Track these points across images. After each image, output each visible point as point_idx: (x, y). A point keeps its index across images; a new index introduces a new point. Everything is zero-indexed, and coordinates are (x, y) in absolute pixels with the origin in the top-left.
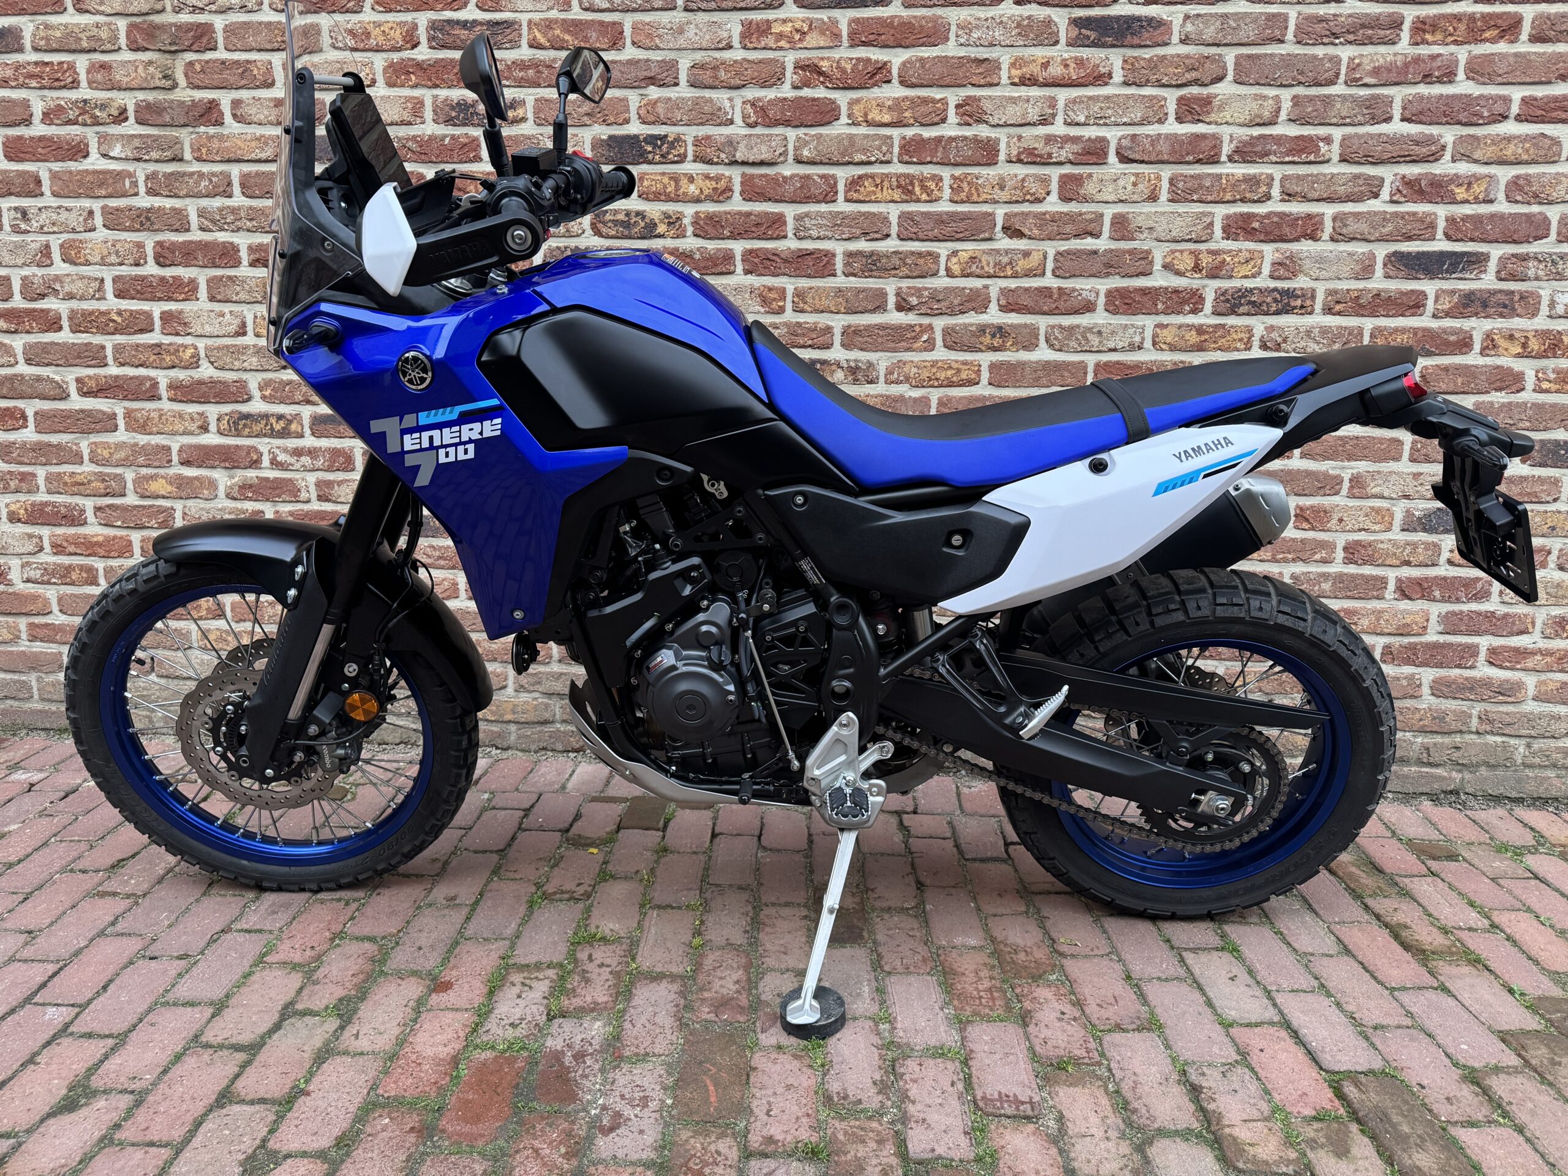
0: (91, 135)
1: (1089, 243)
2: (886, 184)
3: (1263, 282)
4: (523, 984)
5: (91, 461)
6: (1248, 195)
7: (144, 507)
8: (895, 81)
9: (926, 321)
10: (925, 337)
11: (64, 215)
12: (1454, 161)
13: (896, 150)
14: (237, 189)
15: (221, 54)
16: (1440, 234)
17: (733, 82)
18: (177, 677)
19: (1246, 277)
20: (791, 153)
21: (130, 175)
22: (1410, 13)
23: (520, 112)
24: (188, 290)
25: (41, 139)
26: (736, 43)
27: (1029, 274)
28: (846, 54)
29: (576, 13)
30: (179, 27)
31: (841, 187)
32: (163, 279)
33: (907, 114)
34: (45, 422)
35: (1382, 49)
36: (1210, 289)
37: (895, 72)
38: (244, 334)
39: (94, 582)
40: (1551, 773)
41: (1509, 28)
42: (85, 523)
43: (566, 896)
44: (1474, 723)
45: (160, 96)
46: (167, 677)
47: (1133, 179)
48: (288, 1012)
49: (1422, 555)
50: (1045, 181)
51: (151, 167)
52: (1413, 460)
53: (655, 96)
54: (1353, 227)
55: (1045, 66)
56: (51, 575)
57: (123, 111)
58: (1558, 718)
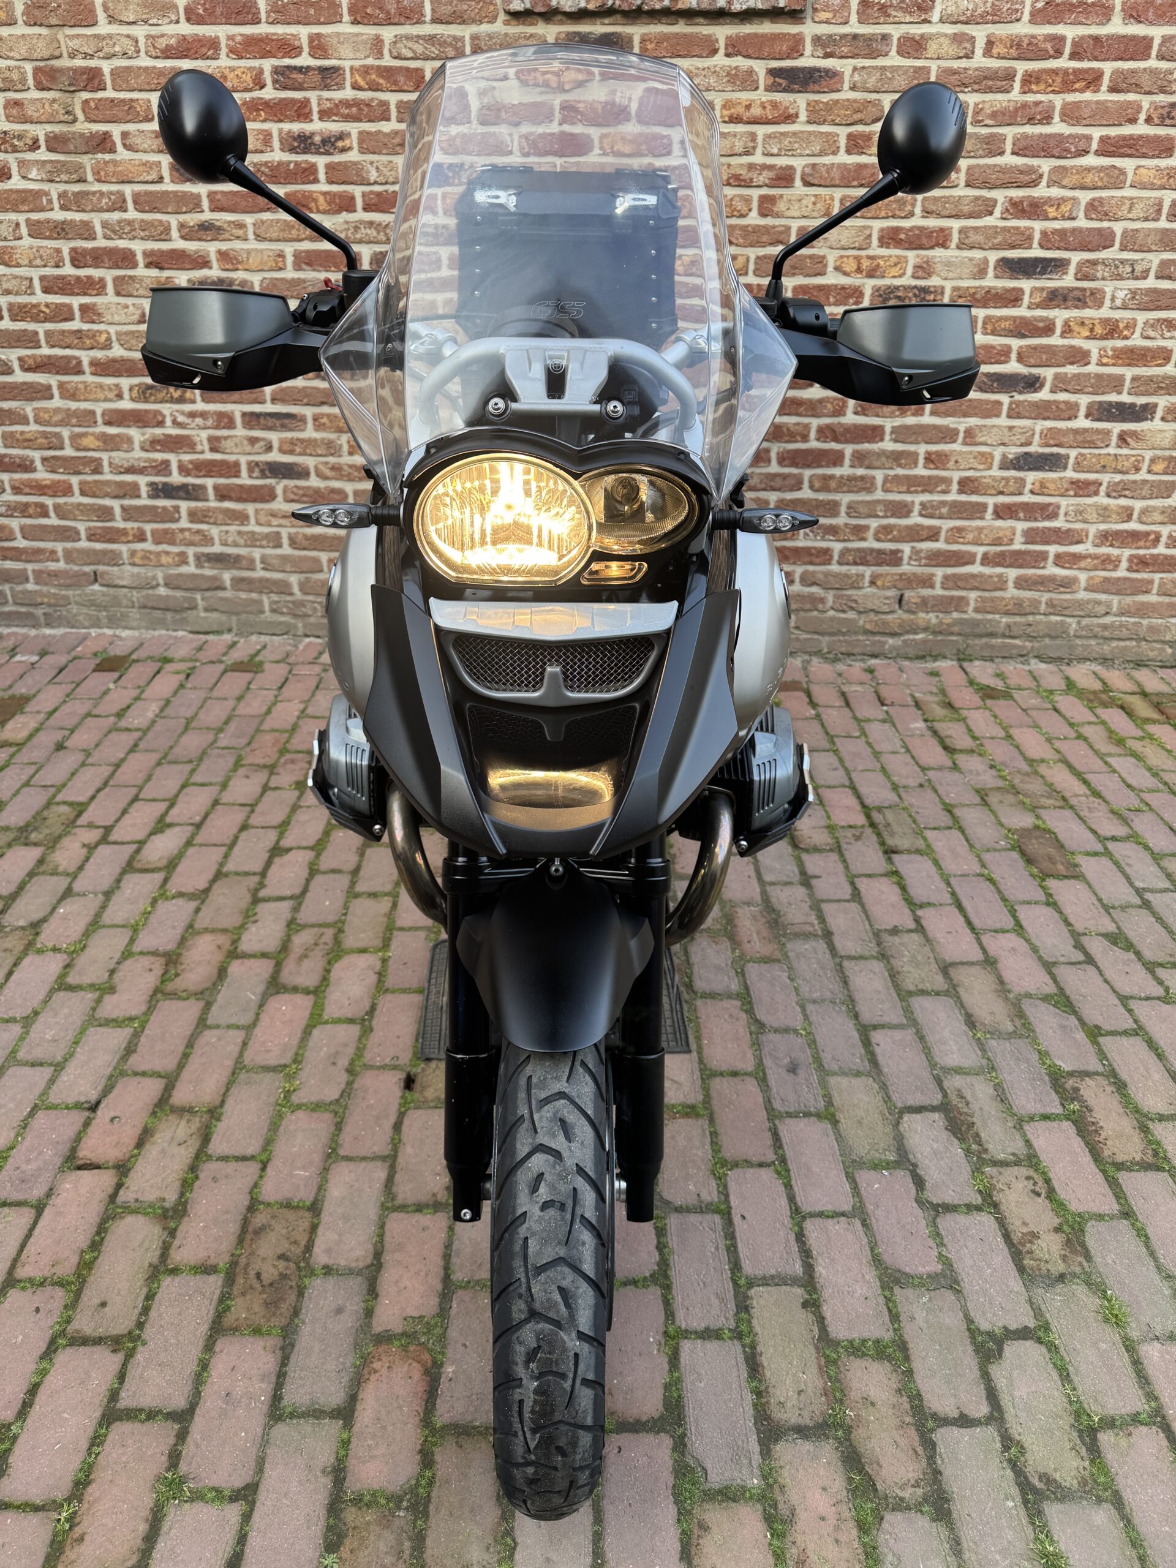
0: (11, 160)
3: (907, 281)
5: (36, 422)
6: (897, 213)
7: (79, 458)
8: (634, 119)
12: (1048, 186)
14: (130, 205)
15: (110, 93)
16: (1035, 244)
17: (512, 121)
18: (115, 586)
19: (894, 277)
21: (47, 194)
22: (1022, 67)
23: (347, 143)
24: (96, 287)
29: (387, 61)
30: (75, 70)
32: (78, 278)
33: (643, 147)
35: (999, 96)
36: (869, 286)
37: (633, 109)
38: (145, 322)
39: (45, 515)
40: (1093, 642)
41: (1093, 80)
42: (34, 470)
44: (1043, 608)
45: (64, 128)
46: (107, 586)
47: (812, 200)
49: (1012, 486)
50: (748, 200)
51: (62, 187)
52: (1009, 416)
53: (455, 133)
54: (974, 238)
55: (748, 107)
56: (13, 510)
57: (36, 141)
58: (1098, 603)
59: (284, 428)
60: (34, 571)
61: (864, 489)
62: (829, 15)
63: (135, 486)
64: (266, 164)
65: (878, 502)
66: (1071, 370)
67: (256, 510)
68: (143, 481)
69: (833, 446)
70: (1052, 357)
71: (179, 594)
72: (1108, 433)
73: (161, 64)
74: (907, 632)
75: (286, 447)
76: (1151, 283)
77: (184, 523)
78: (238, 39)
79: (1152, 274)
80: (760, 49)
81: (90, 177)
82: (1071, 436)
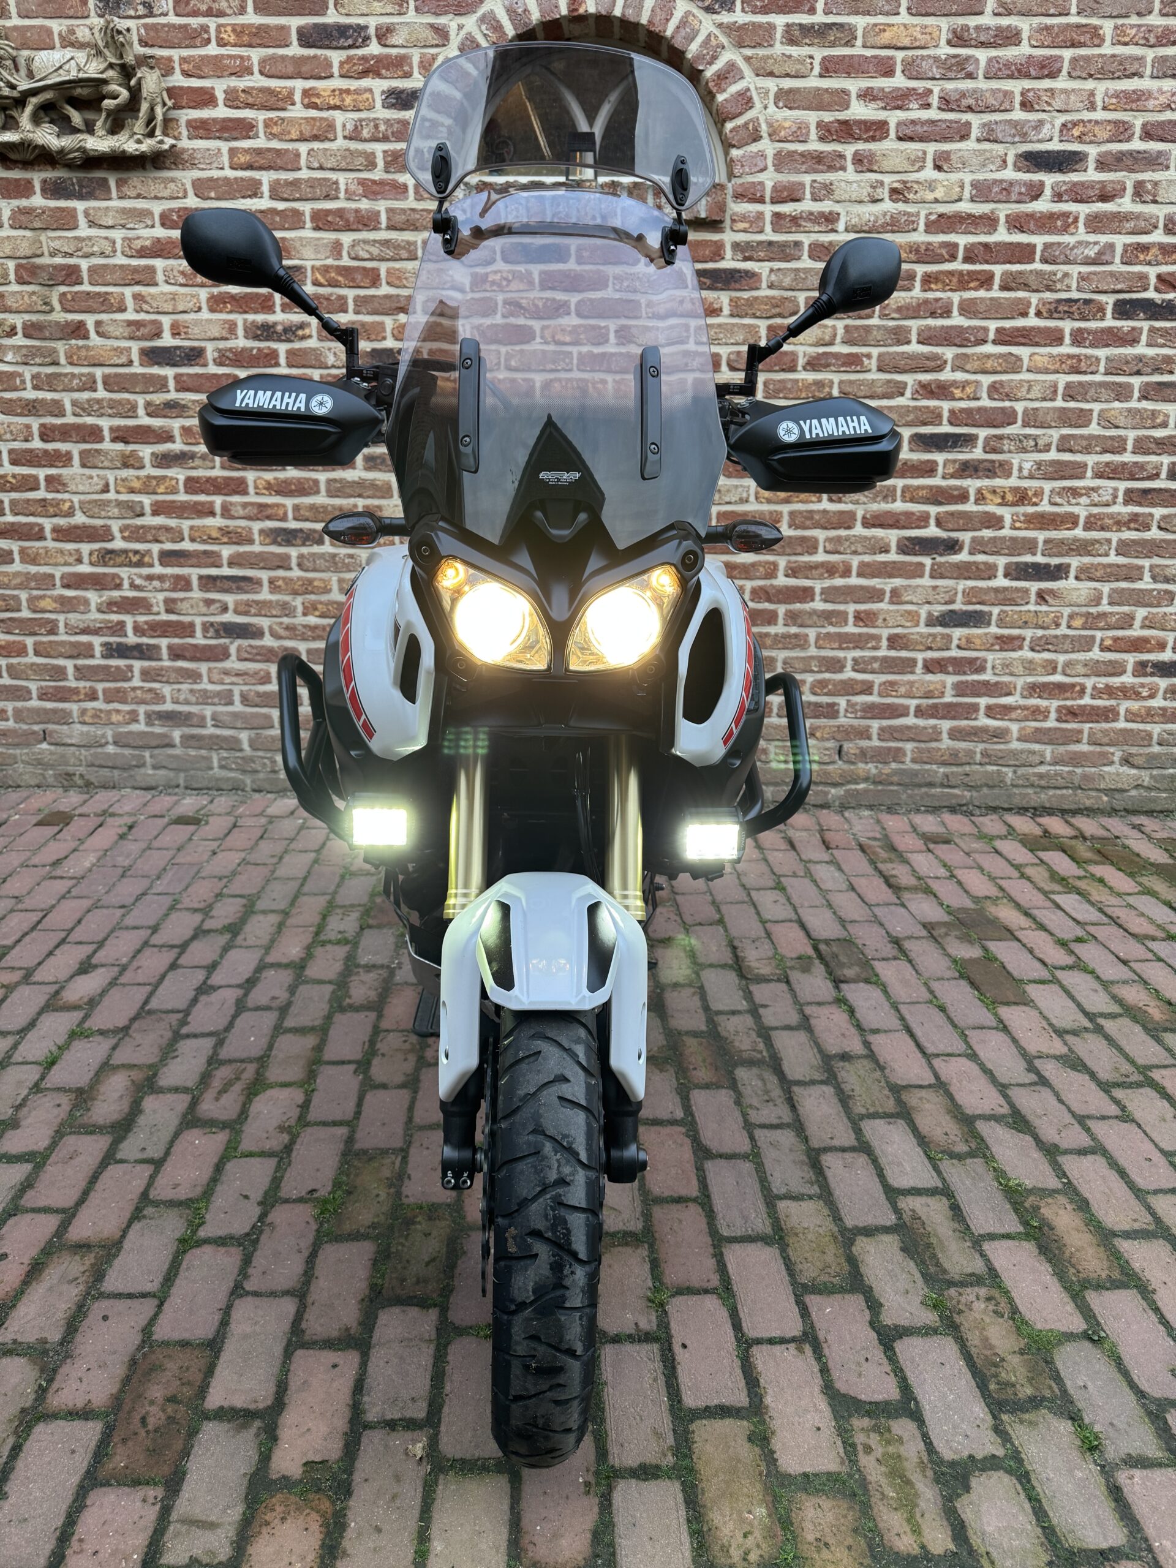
7: (35, 619)
8: (573, 314)
12: (952, 371)
13: (575, 361)
14: (100, 385)
15: (86, 287)
16: (945, 421)
18: (64, 745)
21: (20, 375)
22: (920, 269)
23: (307, 331)
24: (65, 459)
28: (538, 295)
29: (346, 261)
30: (55, 267)
32: (46, 451)
33: (582, 337)
37: (573, 307)
38: (108, 491)
40: (1030, 791)
41: (986, 281)
44: (978, 757)
45: (41, 317)
46: (56, 744)
48: (199, 931)
49: (939, 642)
51: (36, 369)
52: (932, 577)
57: (14, 328)
58: (1034, 753)
59: (240, 590)
61: (799, 646)
62: (746, 225)
63: (90, 646)
64: (230, 350)
65: (812, 658)
66: (987, 533)
67: (209, 669)
68: (97, 641)
69: (767, 606)
70: (968, 522)
71: (127, 752)
72: (1026, 591)
73: (135, 262)
74: (849, 782)
75: (242, 608)
76: (1053, 455)
77: (136, 682)
79: (1054, 448)
81: (63, 361)
82: (993, 595)
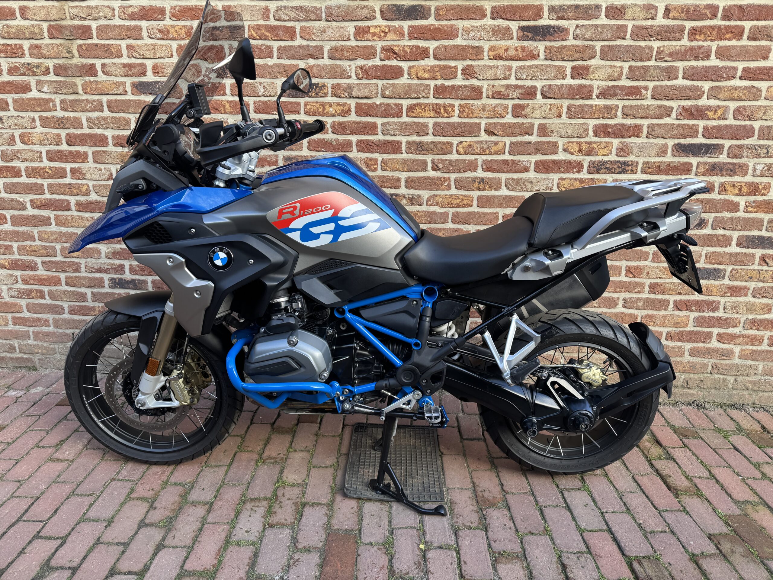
0: (32, 80)
1: (527, 138)
2: (427, 108)
3: (613, 157)
4: (252, 509)
5: (39, 240)
6: (606, 115)
7: (66, 262)
8: (431, 57)
9: (446, 175)
10: (446, 184)
11: (21, 120)
12: (708, 99)
13: (432, 91)
14: (105, 108)
15: (95, 41)
16: (700, 135)
17: (351, 57)
19: (604, 155)
20: (380, 92)
21: (53, 101)
22: (689, 25)
24: (83, 157)
25: (8, 82)
26: (352, 38)
27: (496, 153)
28: (406, 42)
29: (272, 22)
30: (74, 27)
31: (405, 110)
32: (70, 152)
33: (437, 74)
34: (16, 221)
35: (674, 43)
36: (586, 160)
37: (431, 52)
39: (43, 297)
40: (746, 393)
41: (738, 33)
42: (37, 269)
43: (272, 461)
44: (710, 368)
45: (66, 62)
47: (549, 107)
48: (142, 524)
49: (686, 290)
50: (505, 107)
51: (63, 97)
53: (312, 64)
54: (658, 131)
55: (506, 50)
56: (22, 294)
57: (48, 69)
58: (749, 366)
60: (33, 332)
63: (102, 280)
66: (726, 215)
68: (106, 277)
70: (713, 207)
72: (753, 256)
73: (128, 23)
78: (178, 8)
80: (514, 15)
81: (80, 91)
82: (727, 257)
